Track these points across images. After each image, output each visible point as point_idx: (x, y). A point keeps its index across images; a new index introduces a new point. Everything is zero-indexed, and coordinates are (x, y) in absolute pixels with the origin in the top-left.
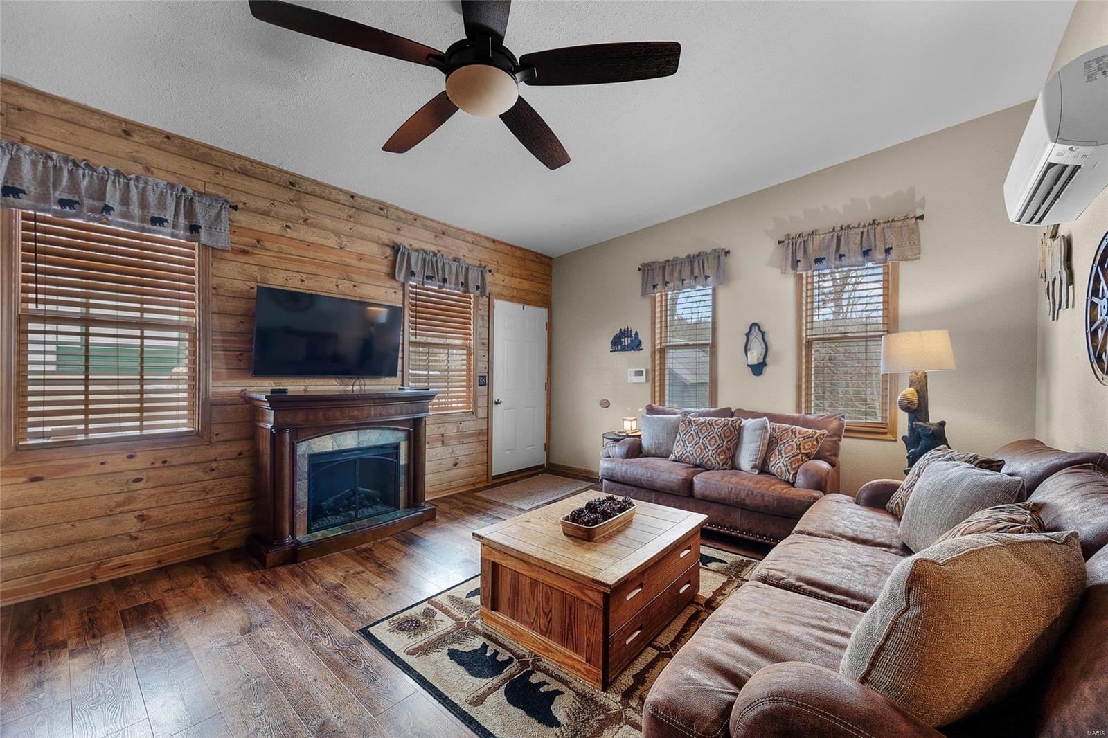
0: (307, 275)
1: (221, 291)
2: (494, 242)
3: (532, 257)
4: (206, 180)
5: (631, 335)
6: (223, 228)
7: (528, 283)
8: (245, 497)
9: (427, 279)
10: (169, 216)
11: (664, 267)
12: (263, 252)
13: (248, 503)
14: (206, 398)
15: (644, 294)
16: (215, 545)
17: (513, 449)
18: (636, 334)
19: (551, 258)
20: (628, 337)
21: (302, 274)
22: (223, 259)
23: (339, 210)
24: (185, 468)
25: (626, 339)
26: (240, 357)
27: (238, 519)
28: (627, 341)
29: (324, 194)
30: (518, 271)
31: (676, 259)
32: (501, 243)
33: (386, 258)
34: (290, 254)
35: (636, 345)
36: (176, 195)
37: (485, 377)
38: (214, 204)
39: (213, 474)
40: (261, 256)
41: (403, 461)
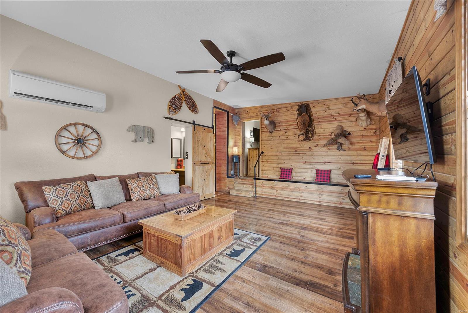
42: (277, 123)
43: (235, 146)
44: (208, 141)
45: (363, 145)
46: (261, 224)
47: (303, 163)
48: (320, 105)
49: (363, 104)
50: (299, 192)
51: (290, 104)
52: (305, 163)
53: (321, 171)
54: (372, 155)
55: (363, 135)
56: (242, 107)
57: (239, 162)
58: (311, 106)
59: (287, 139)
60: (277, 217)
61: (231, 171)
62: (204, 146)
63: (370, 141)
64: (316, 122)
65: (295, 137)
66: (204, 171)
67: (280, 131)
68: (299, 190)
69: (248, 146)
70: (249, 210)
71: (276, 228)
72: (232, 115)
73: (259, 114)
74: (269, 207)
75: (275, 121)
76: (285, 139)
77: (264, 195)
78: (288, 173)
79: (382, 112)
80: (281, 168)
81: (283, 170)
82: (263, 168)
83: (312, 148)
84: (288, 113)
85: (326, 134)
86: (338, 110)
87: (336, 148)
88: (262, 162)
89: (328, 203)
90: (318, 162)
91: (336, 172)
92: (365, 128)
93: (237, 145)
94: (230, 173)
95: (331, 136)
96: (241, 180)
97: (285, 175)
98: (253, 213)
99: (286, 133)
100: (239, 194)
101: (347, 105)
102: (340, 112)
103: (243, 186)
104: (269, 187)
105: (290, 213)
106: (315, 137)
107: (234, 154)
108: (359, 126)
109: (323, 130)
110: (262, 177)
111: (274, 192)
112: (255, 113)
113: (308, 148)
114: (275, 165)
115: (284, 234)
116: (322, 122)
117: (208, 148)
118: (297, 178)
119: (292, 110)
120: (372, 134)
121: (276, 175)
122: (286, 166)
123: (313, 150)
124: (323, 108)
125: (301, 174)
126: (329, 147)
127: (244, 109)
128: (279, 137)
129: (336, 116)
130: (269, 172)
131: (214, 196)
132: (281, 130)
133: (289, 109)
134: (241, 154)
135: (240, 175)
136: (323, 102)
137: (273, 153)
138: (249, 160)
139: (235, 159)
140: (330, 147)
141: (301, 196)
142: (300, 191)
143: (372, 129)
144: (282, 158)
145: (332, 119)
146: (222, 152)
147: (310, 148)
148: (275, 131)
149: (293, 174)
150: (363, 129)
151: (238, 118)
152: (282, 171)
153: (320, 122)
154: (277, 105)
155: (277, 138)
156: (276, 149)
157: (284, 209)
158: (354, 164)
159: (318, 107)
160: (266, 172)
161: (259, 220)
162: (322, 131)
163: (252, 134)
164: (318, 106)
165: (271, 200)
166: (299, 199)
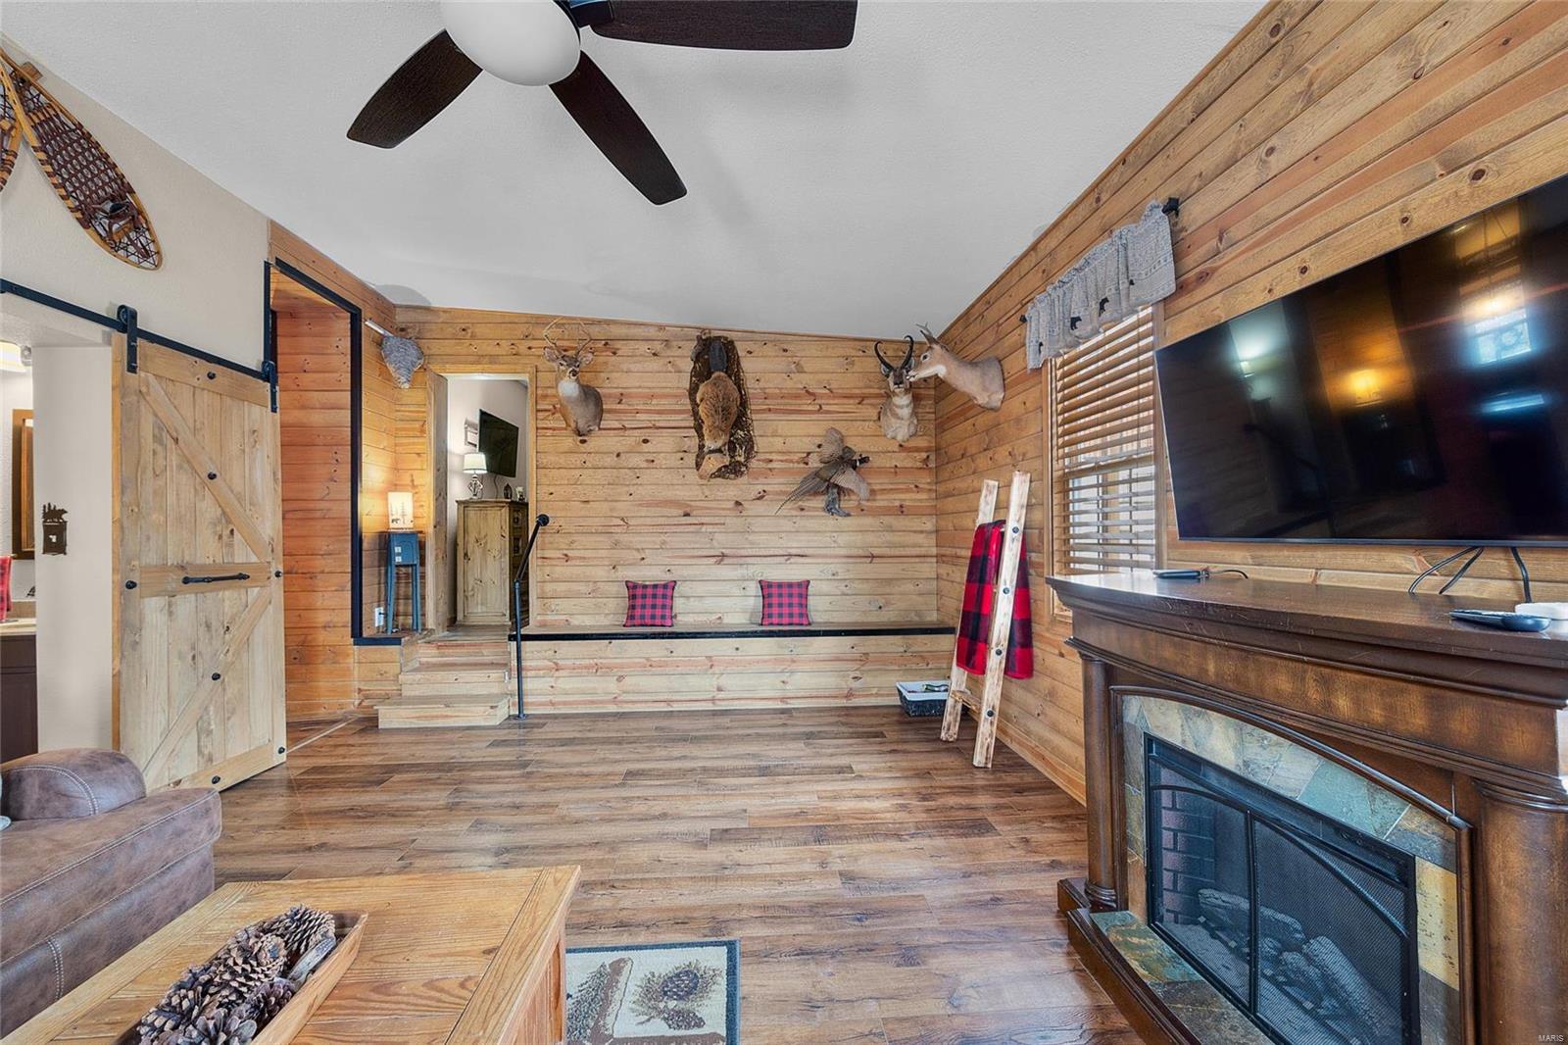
12: (1228, 255)
22: (1177, 313)
42: (610, 396)
43: (395, 486)
44: (235, 449)
45: (896, 499)
46: (640, 868)
47: (714, 560)
48: (769, 350)
49: (938, 363)
50: (711, 671)
51: (661, 328)
52: (722, 560)
53: (780, 585)
54: (919, 529)
55: (896, 466)
56: (435, 303)
57: (423, 563)
58: (741, 349)
59: (651, 465)
60: (684, 808)
61: (377, 610)
62: (212, 477)
63: (913, 486)
64: (758, 411)
65: (682, 459)
66: (208, 626)
67: (621, 432)
68: (712, 666)
69: (458, 490)
70: (534, 799)
71: (720, 874)
72: (381, 331)
73: (522, 347)
74: (616, 761)
75: (599, 390)
76: (645, 465)
77: (559, 703)
78: (659, 602)
79: (992, 394)
80: (627, 582)
81: (639, 592)
82: (549, 588)
83: (746, 505)
84: (655, 364)
85: (792, 455)
86: (826, 377)
87: (823, 505)
88: (540, 562)
89: (814, 700)
90: (765, 556)
91: (825, 587)
92: (901, 446)
93: (407, 480)
94: (373, 620)
95: (807, 464)
96: (435, 651)
97: (648, 612)
98: (563, 810)
99: (646, 441)
100: (433, 717)
101: (853, 363)
102: (834, 386)
103: (451, 675)
104: (587, 667)
105: (722, 772)
106: (754, 464)
107: (392, 525)
108: (885, 436)
109: (781, 440)
110: (543, 625)
111: (611, 685)
112: (502, 343)
113: (733, 502)
114: (600, 573)
115: (777, 895)
116: (777, 411)
117: (238, 488)
118: (692, 620)
119: (669, 353)
120: (919, 465)
121: (608, 614)
122: (649, 574)
123: (750, 513)
124: (781, 364)
125: (708, 603)
126: (800, 503)
127: (443, 317)
128: (618, 455)
129: (822, 396)
130: (575, 601)
131: (283, 757)
132: (624, 428)
133: (658, 346)
134: (432, 523)
135: (424, 625)
136: (781, 342)
137: (589, 522)
138: (466, 555)
139: (398, 549)
140: (804, 501)
141: (720, 689)
142: (716, 669)
143: (918, 450)
144: (631, 542)
145: (807, 404)
146: (318, 514)
147: (738, 503)
148: (600, 429)
149: (679, 604)
150: (896, 449)
151: (413, 352)
152: (633, 597)
153: (770, 410)
154: (608, 322)
155: (610, 460)
156: (605, 505)
157: (684, 757)
158: (875, 560)
159: (762, 356)
160: (557, 601)
161: (613, 846)
162: (778, 443)
163: (474, 438)
164: (765, 354)
165: (601, 725)
166: (713, 700)
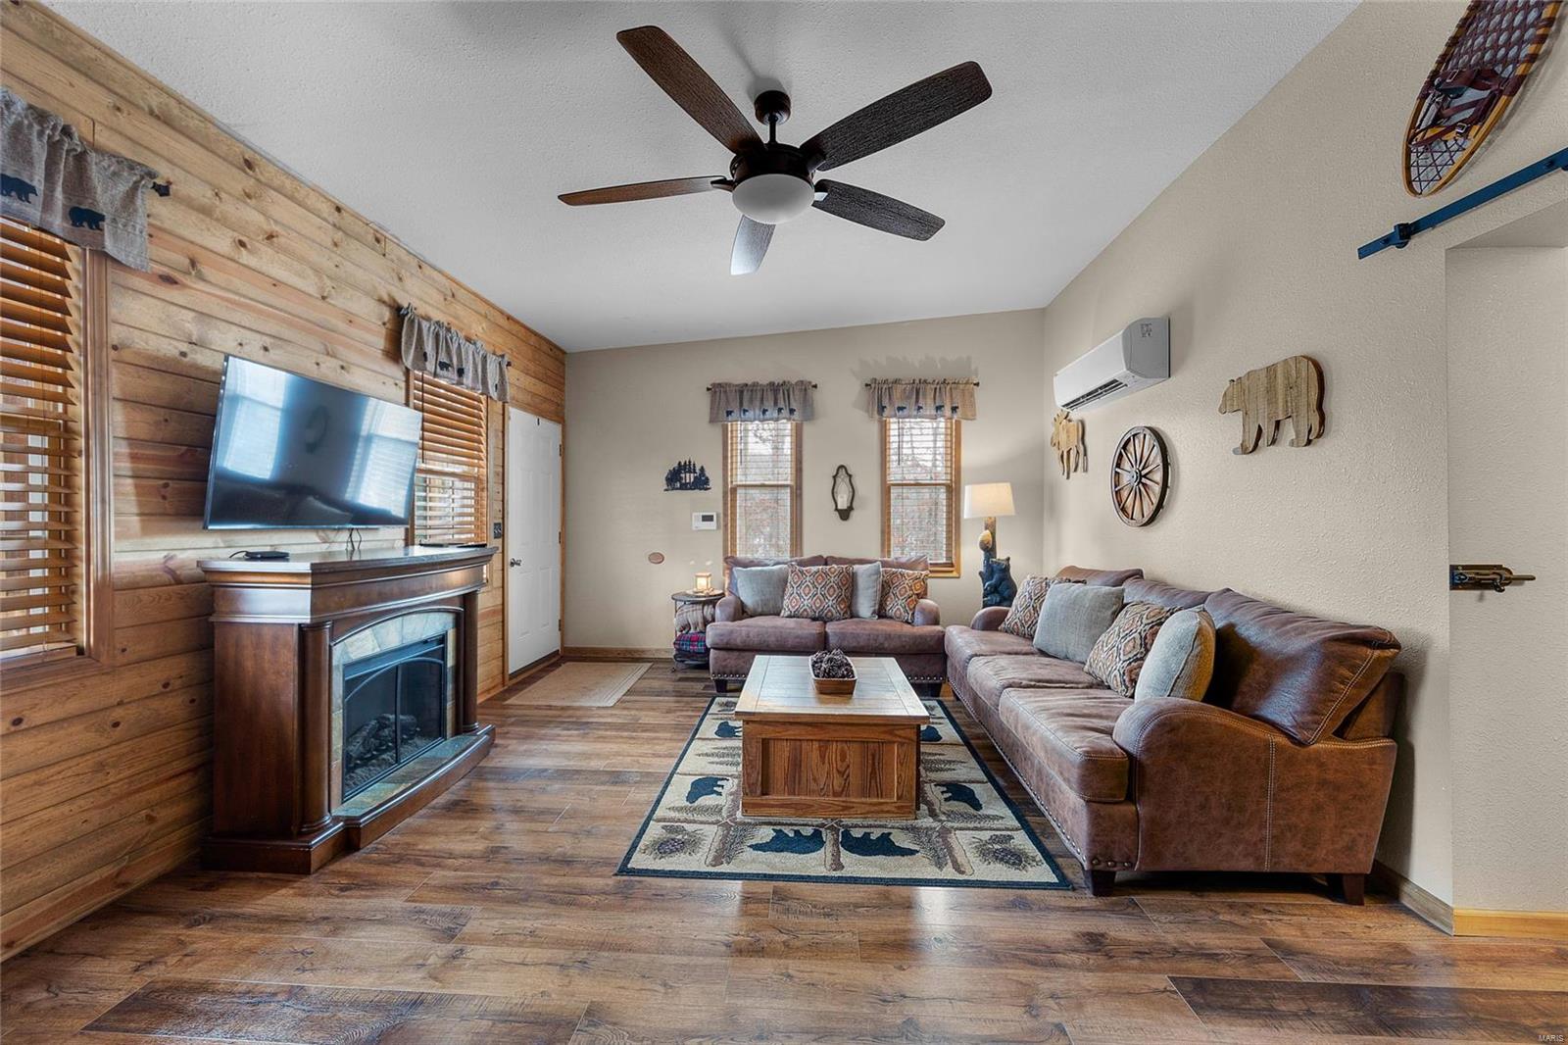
0: (272, 340)
1: (126, 355)
2: (508, 319)
3: (545, 347)
4: (98, 118)
5: (694, 470)
6: (138, 227)
7: (544, 385)
8: (178, 766)
9: (442, 369)
10: (38, 181)
11: (742, 392)
12: (201, 285)
13: (183, 779)
14: (104, 576)
15: (712, 421)
16: (122, 879)
17: (527, 633)
18: (702, 469)
19: (564, 353)
20: (690, 472)
21: (265, 338)
22: (129, 289)
23: (320, 228)
24: (62, 728)
25: (688, 475)
26: (163, 491)
27: (166, 814)
28: (689, 478)
29: (296, 194)
30: (532, 366)
31: (755, 384)
32: (517, 322)
33: (384, 324)
34: (244, 296)
35: (701, 483)
36: (50, 137)
37: (499, 524)
38: (125, 174)
39: (118, 732)
40: (195, 293)
41: (450, 662)
